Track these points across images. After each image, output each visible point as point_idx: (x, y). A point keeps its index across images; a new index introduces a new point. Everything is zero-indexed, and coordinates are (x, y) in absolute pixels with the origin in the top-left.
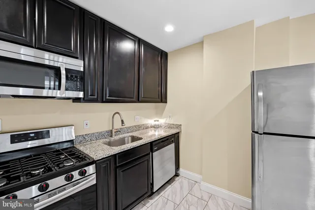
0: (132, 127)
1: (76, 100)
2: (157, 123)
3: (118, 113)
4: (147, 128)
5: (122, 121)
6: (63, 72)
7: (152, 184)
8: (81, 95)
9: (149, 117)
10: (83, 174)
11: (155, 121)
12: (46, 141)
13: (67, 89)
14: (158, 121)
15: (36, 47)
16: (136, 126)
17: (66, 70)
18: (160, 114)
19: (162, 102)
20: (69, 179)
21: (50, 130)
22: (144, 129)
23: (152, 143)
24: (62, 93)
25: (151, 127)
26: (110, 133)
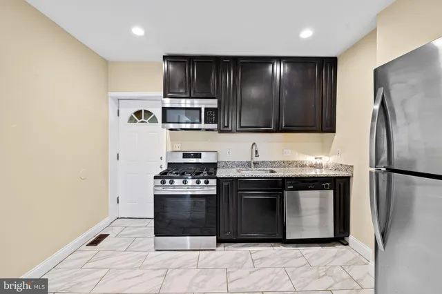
0: (279, 162)
2: (319, 161)
4: (303, 166)
5: (257, 152)
6: (203, 110)
8: (215, 126)
9: (310, 154)
10: (207, 183)
11: (316, 158)
12: (200, 161)
13: (205, 123)
14: (321, 158)
15: (192, 96)
16: (284, 162)
17: (205, 109)
18: (326, 149)
20: (198, 183)
21: (202, 153)
22: (297, 166)
23: (284, 179)
24: (203, 126)
25: (311, 166)
26: (248, 165)
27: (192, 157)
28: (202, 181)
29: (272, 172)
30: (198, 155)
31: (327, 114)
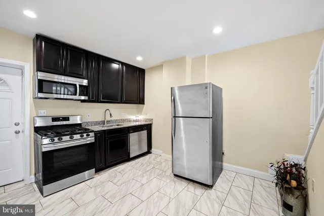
0: (119, 120)
1: (83, 101)
2: (137, 118)
3: (108, 109)
4: (130, 121)
5: (111, 114)
6: (78, 86)
7: (129, 153)
8: (86, 98)
9: (132, 114)
10: (88, 135)
13: (79, 95)
15: (66, 74)
16: (121, 120)
17: (80, 85)
18: (140, 112)
19: (140, 103)
20: (82, 136)
21: (70, 117)
22: (127, 122)
23: (129, 128)
24: (77, 97)
25: (134, 121)
26: (103, 123)
27: (61, 120)
28: (85, 135)
29: (118, 125)
30: (67, 119)
31: (141, 95)
